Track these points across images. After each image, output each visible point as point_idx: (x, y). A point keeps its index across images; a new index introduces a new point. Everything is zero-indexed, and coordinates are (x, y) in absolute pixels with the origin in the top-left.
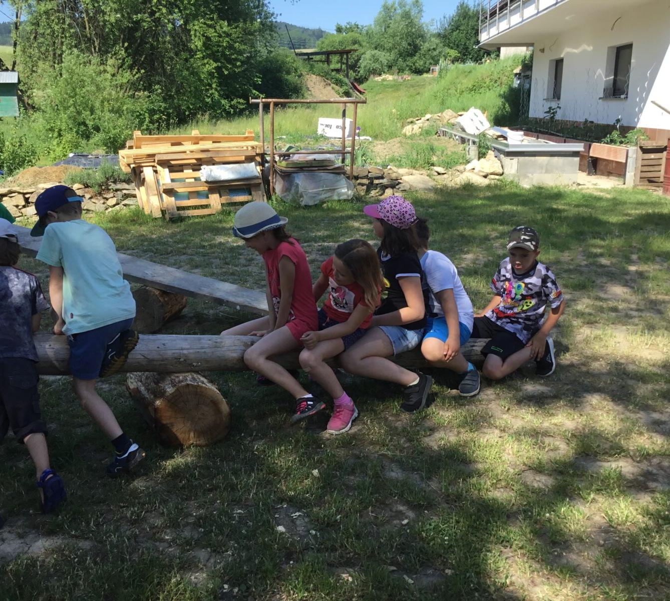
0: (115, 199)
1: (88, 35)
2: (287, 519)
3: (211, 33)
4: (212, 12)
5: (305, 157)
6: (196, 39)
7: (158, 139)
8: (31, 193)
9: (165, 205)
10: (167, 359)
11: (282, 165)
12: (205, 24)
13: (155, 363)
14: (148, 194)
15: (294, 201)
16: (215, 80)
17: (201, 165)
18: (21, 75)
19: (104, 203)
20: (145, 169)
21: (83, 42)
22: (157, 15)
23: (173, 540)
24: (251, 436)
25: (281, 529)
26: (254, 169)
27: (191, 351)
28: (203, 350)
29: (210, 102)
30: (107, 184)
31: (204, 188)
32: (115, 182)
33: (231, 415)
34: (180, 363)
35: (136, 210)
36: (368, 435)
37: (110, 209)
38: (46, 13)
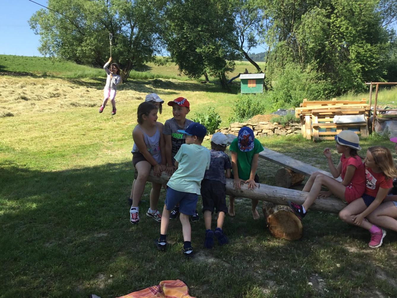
0: (291, 130)
1: (300, 55)
2: (315, 280)
3: (361, 50)
4: (363, 40)
5: (395, 113)
6: (352, 54)
7: (314, 103)
8: (256, 126)
9: (313, 134)
10: (276, 197)
11: (380, 116)
12: (358, 46)
13: (271, 198)
14: (306, 128)
15: (385, 135)
16: (360, 74)
17: (334, 115)
18: (266, 75)
19: (286, 132)
20: (306, 117)
21: (296, 58)
22: (333, 43)
23: (262, 274)
24: (312, 241)
25: (310, 283)
26: (363, 118)
27: (288, 196)
28: (294, 197)
29: (356, 85)
30: (288, 123)
31: (334, 127)
32: (292, 122)
33: (303, 229)
34: (283, 200)
35: (300, 136)
36: (375, 255)
37: (288, 135)
38: (281, 46)
